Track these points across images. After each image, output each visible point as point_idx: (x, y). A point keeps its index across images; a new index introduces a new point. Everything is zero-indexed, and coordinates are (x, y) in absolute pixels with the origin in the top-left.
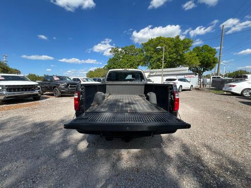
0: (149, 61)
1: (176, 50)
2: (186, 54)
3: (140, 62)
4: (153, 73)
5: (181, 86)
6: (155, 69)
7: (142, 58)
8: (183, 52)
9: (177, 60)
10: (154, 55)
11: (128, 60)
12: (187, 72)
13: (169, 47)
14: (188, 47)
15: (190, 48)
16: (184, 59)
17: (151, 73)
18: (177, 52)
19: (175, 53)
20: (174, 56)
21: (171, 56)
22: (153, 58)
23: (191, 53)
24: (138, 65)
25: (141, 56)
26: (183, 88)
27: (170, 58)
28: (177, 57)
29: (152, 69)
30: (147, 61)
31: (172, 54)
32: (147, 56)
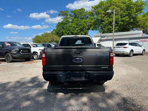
0: (100, 24)
1: (129, 13)
2: (140, 16)
3: (91, 26)
4: (104, 37)
5: (132, 51)
6: (106, 33)
7: (93, 21)
8: (136, 15)
9: (130, 23)
10: (105, 18)
11: (77, 24)
12: (141, 36)
13: (121, 9)
14: (141, 9)
15: (143, 11)
16: (138, 22)
17: (102, 37)
18: (129, 15)
19: (127, 15)
20: (127, 19)
21: (124, 19)
22: (104, 21)
23: (144, 16)
24: (89, 29)
25: (92, 19)
26: (134, 52)
27: (122, 21)
28: (130, 20)
29: (103, 33)
30: (97, 25)
31: (124, 17)
32: (98, 19)
